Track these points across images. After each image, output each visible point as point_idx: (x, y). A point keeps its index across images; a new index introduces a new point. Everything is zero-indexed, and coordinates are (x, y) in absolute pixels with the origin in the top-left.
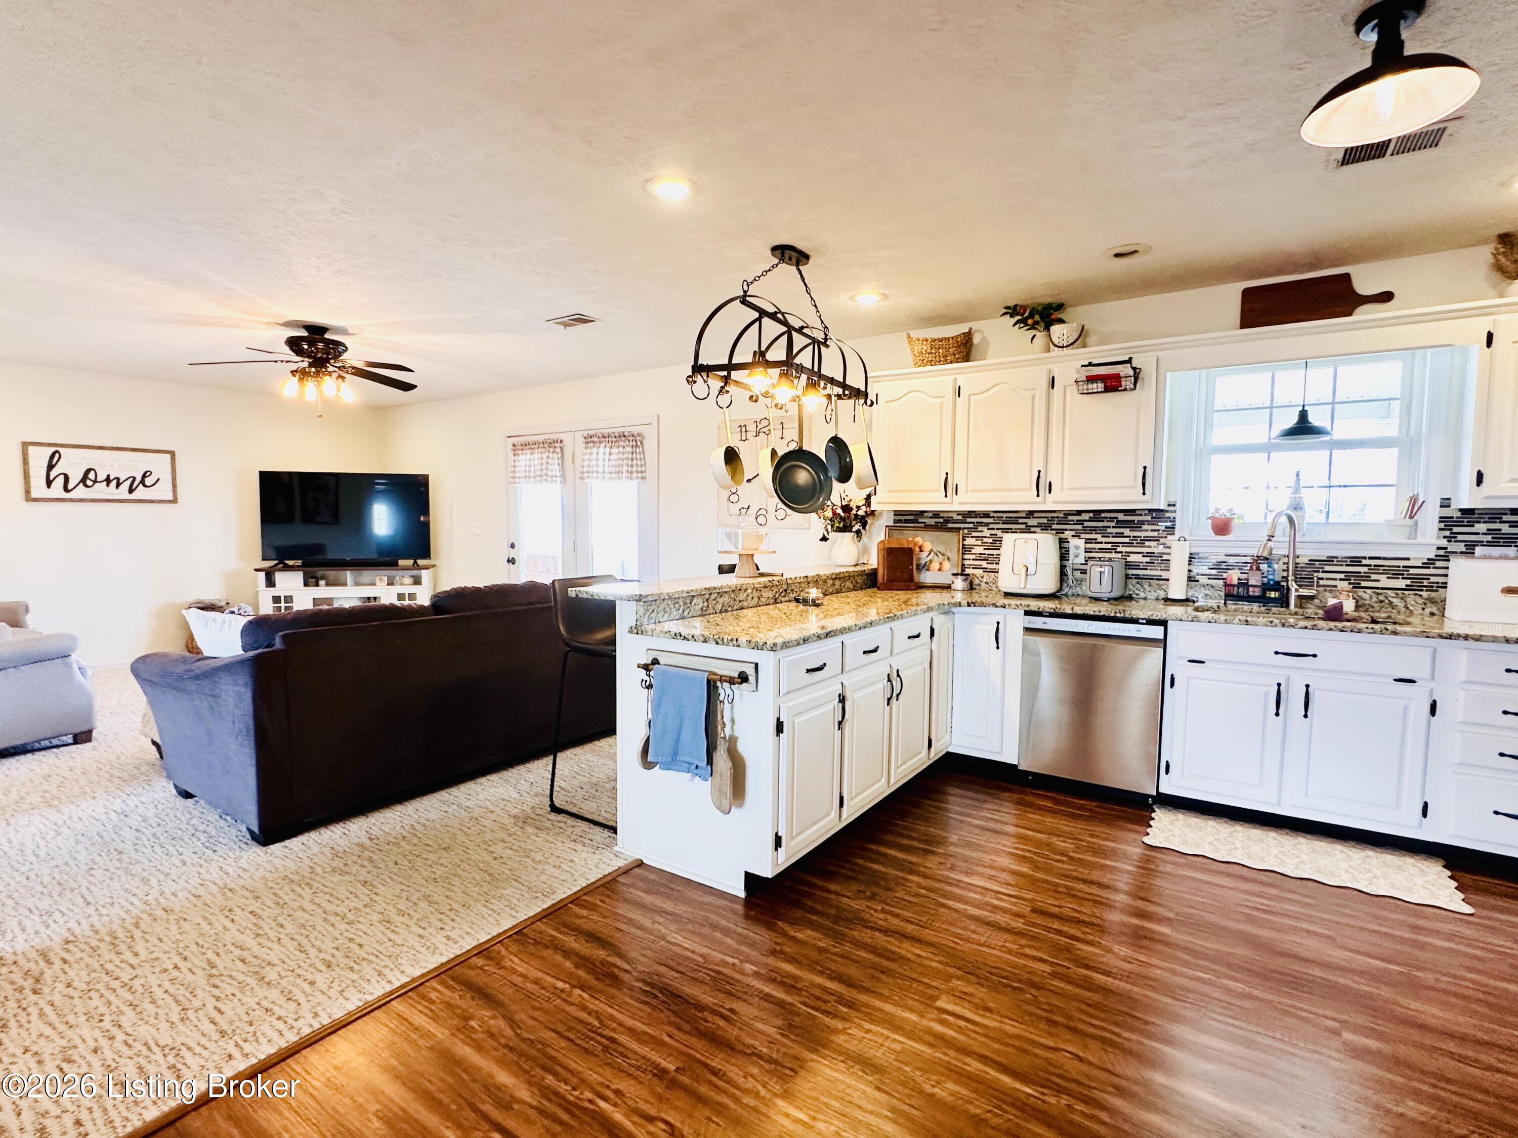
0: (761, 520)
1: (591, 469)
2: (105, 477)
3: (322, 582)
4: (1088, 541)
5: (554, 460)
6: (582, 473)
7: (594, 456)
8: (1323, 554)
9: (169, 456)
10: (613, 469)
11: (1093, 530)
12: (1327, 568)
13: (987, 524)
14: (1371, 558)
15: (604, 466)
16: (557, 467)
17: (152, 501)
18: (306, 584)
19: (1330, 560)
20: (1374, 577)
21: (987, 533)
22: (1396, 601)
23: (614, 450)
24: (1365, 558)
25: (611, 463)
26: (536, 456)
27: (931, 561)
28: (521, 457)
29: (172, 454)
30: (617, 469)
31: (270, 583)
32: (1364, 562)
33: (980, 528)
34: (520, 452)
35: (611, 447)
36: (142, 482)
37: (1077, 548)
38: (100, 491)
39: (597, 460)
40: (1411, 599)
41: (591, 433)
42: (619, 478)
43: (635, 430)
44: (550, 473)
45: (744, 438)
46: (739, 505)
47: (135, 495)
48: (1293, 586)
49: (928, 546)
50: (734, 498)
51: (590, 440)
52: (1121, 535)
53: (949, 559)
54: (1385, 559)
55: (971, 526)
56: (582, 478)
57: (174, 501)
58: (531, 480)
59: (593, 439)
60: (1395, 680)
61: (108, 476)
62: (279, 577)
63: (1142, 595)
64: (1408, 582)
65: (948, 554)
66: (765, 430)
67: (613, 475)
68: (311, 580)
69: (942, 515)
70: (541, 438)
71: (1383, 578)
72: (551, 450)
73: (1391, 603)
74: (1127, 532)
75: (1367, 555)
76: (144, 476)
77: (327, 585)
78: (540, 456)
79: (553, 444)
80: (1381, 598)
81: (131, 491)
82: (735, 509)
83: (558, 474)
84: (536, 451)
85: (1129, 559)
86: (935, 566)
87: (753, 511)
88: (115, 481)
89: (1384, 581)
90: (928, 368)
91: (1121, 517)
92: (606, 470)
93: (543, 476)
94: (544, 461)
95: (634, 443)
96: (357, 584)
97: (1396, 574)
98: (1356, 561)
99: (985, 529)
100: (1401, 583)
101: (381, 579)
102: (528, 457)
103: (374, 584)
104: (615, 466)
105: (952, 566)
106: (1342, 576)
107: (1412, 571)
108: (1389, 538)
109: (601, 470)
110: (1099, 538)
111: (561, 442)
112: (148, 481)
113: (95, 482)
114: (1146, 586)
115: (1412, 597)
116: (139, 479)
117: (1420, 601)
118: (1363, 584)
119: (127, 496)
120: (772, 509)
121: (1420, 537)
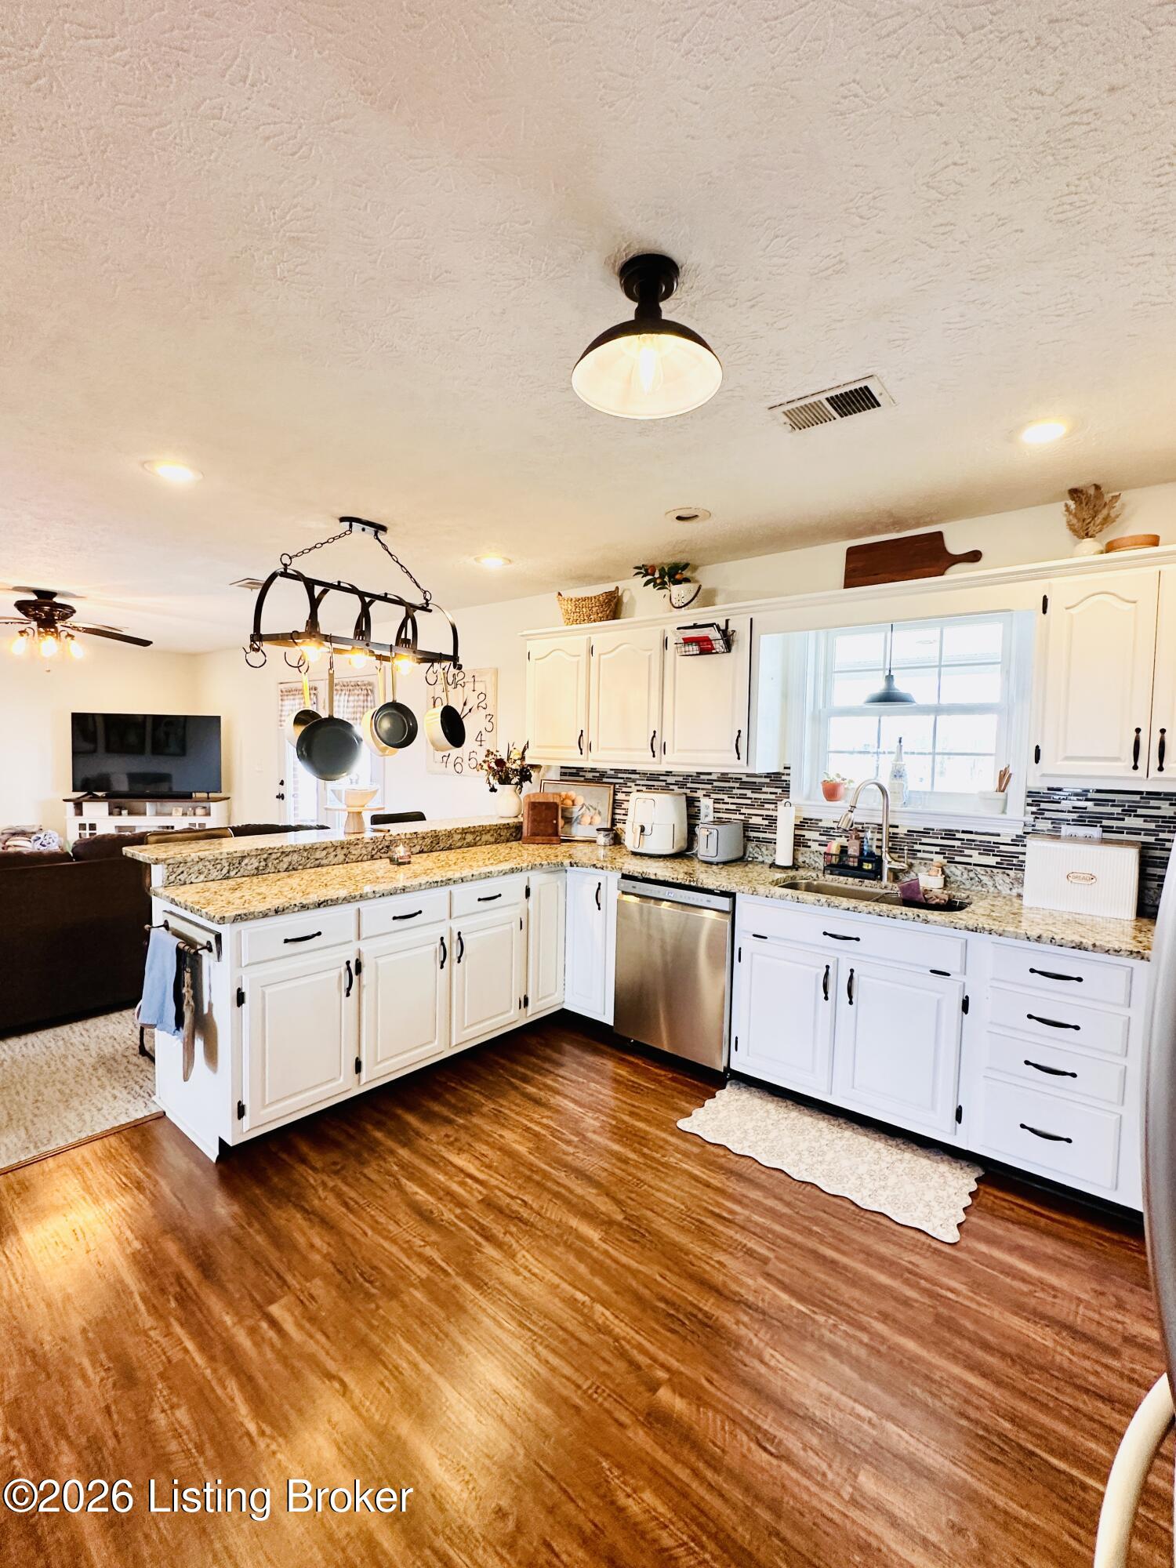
3: (125, 812)
4: (716, 801)
11: (721, 790)
12: (924, 840)
13: (634, 781)
14: (963, 832)
18: (111, 814)
19: (926, 832)
20: (967, 852)
22: (985, 879)
24: (958, 831)
26: (297, 701)
27: (583, 815)
28: (286, 703)
31: (78, 812)
32: (958, 836)
33: (629, 784)
37: (707, 807)
40: (999, 877)
43: (367, 679)
46: (442, 753)
48: (886, 858)
49: (580, 800)
52: (743, 797)
53: (600, 813)
54: (977, 833)
55: (623, 780)
60: (932, 971)
62: (87, 806)
63: (760, 859)
64: (998, 859)
65: (599, 808)
66: (462, 682)
68: (115, 810)
71: (975, 853)
73: (980, 881)
74: (749, 793)
75: (961, 829)
77: (130, 813)
80: (972, 875)
82: (440, 756)
84: (297, 697)
85: (751, 821)
86: (587, 820)
87: (452, 758)
89: (976, 857)
90: (575, 626)
91: (745, 779)
96: (158, 814)
97: (987, 849)
98: (950, 834)
99: (632, 784)
100: (992, 860)
101: (176, 810)
102: (292, 702)
103: (170, 814)
104: (353, 713)
105: (603, 820)
106: (937, 849)
107: (1002, 848)
108: (983, 811)
110: (725, 797)
111: (317, 689)
114: (763, 849)
115: (1000, 875)
117: (1008, 880)
118: (957, 859)
120: (466, 758)
121: (1010, 814)
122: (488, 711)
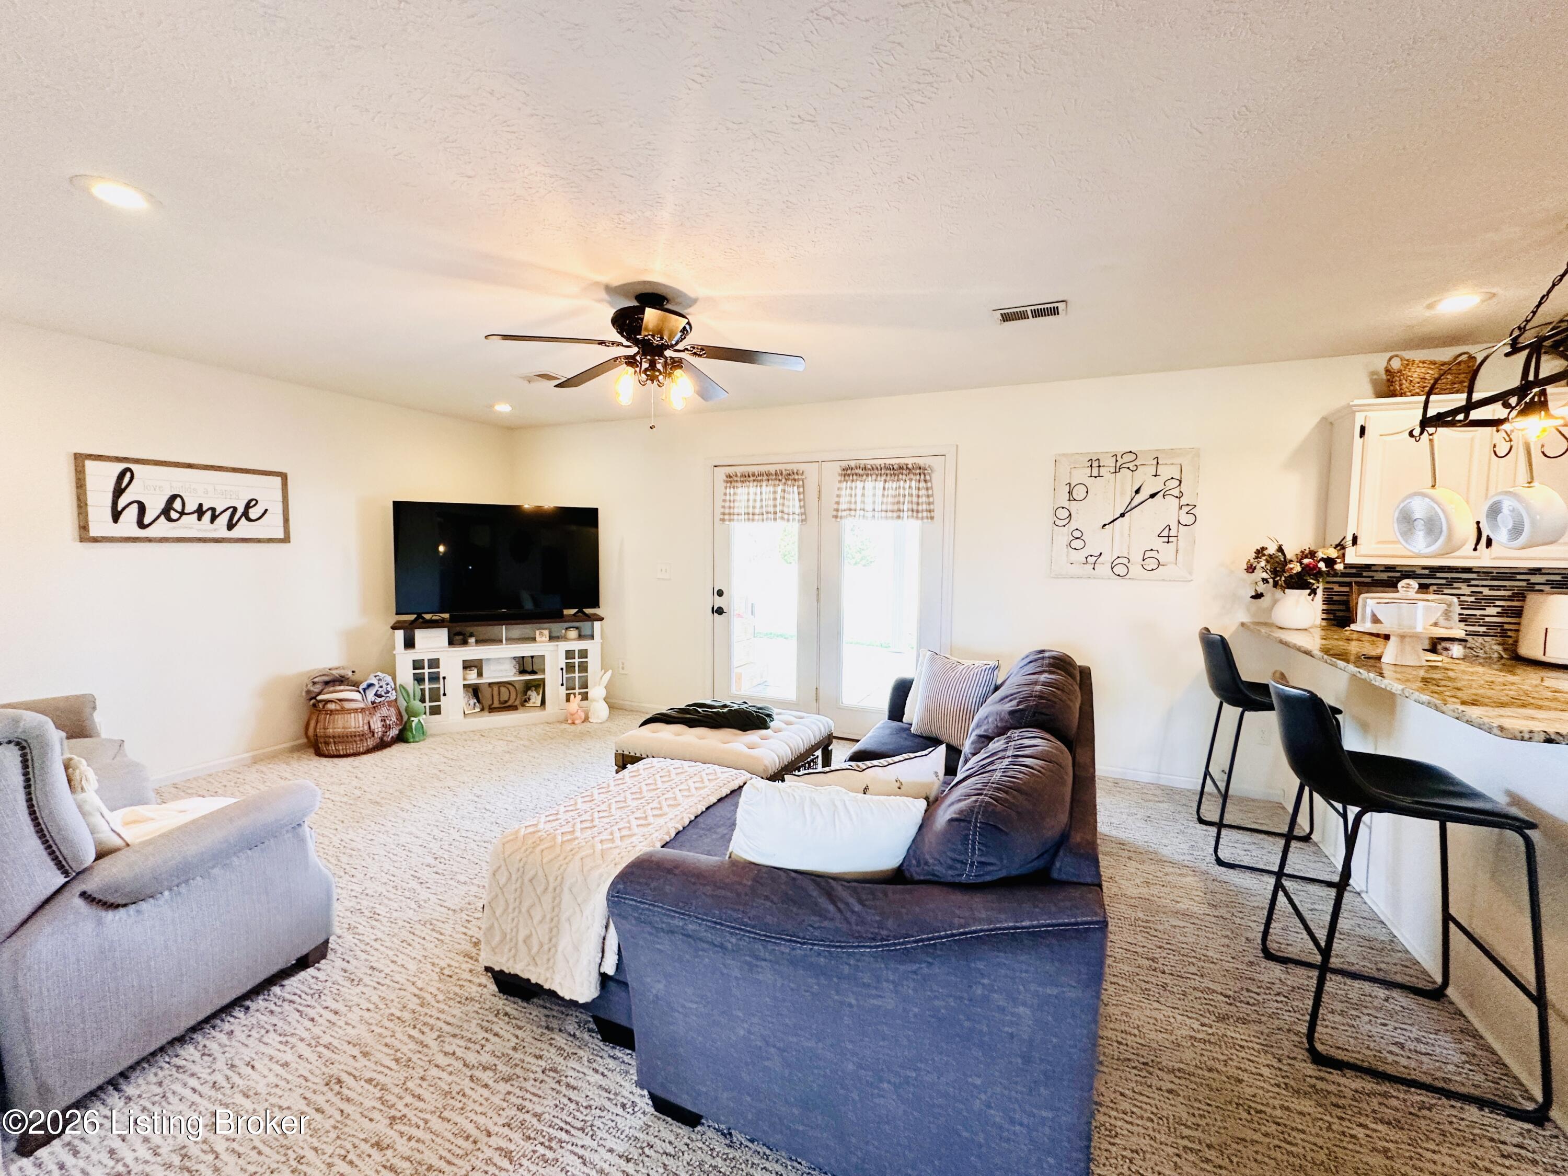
0: (1120, 570)
1: (853, 506)
2: (195, 507)
3: (472, 640)
5: (793, 492)
6: (837, 510)
7: (859, 492)
9: (278, 480)
10: (890, 507)
15: (874, 503)
16: (797, 504)
17: (258, 541)
18: (451, 643)
21: (1465, 589)
23: (889, 485)
25: (885, 500)
26: (766, 489)
28: (741, 491)
29: (284, 477)
30: (896, 507)
31: (409, 644)
33: (1456, 585)
34: (739, 484)
35: (885, 481)
36: (245, 514)
38: (189, 526)
39: (863, 495)
41: (853, 464)
42: (899, 517)
43: (921, 462)
44: (786, 510)
45: (1095, 473)
46: (1085, 552)
47: (236, 533)
50: (1077, 544)
51: (849, 473)
55: (1443, 582)
56: (836, 517)
57: (286, 539)
58: (756, 517)
59: (857, 471)
61: (201, 505)
62: (421, 636)
66: (1131, 465)
67: (890, 514)
68: (457, 639)
69: (1398, 569)
70: (772, 469)
72: (789, 482)
76: (248, 506)
77: (477, 642)
78: (772, 489)
79: (789, 477)
81: (231, 526)
82: (1080, 556)
83: (797, 511)
84: (764, 484)
87: (1107, 558)
88: (209, 513)
92: (878, 507)
93: (776, 514)
94: (779, 495)
95: (922, 477)
96: (510, 640)
101: (541, 634)
102: (753, 490)
103: (533, 639)
104: (893, 504)
109: (869, 507)
111: (802, 474)
112: (254, 513)
113: (182, 513)
116: (240, 510)
119: (225, 533)
120: (1137, 557)
122: (1184, 501)
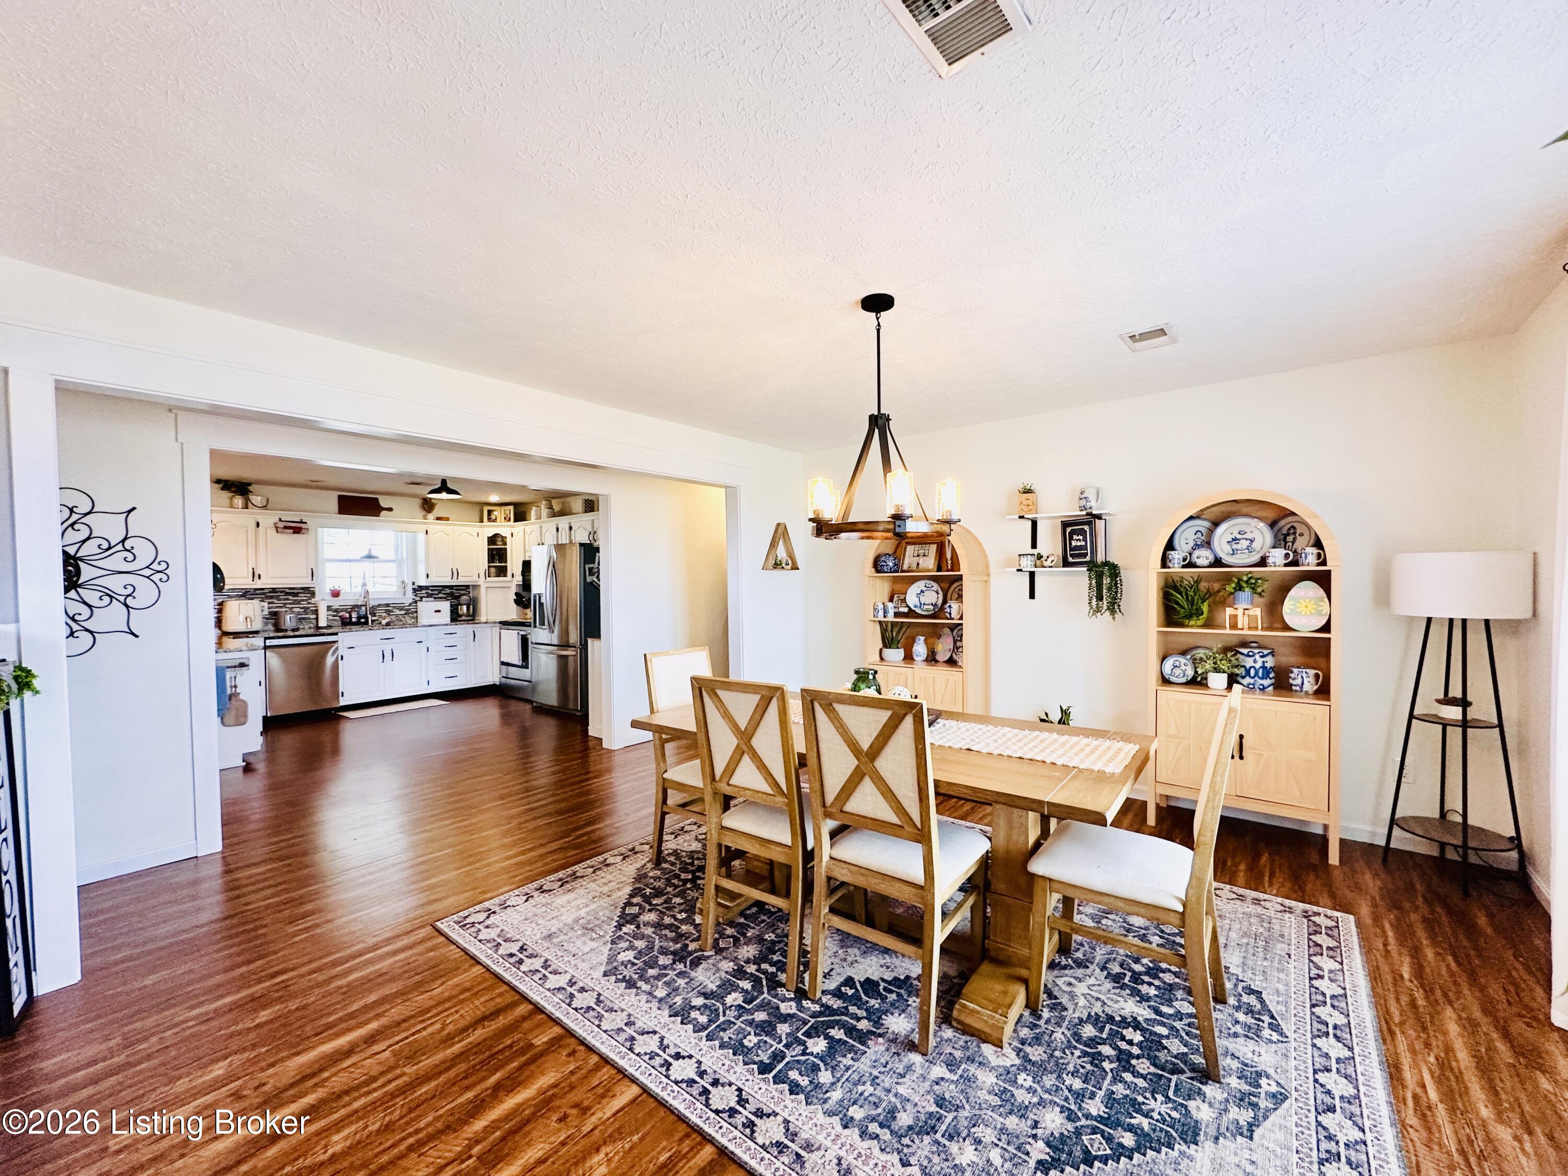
4: (269, 603)
8: (376, 603)
11: (272, 597)
12: (380, 608)
19: (379, 605)
20: (394, 610)
22: (403, 619)
32: (390, 605)
40: (407, 617)
48: (370, 617)
52: (288, 599)
54: (397, 604)
60: (414, 642)
64: (405, 612)
73: (401, 619)
74: (290, 597)
75: (391, 603)
80: (398, 618)
89: (398, 612)
91: (287, 591)
97: (401, 609)
98: (388, 605)
100: (403, 612)
106: (385, 611)
107: (406, 608)
108: (398, 596)
110: (276, 601)
117: (410, 618)
118: (391, 613)
121: (407, 596)
